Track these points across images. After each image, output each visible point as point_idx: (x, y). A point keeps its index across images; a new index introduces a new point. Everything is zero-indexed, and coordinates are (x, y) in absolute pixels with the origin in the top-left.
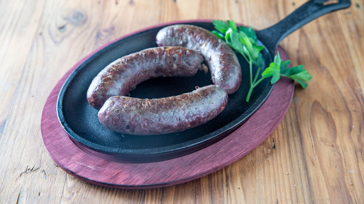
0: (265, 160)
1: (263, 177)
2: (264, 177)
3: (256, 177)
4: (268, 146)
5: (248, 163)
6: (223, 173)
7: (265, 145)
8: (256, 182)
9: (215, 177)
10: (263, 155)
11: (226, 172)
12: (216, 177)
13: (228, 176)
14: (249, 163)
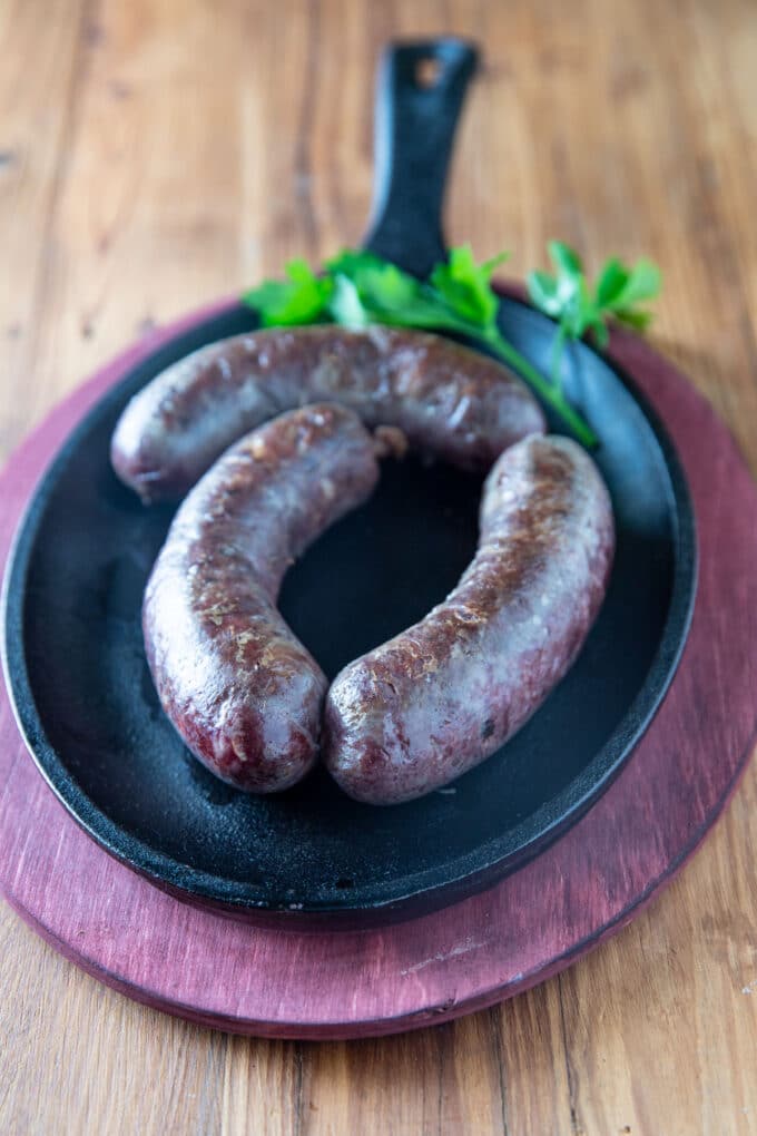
0: (733, 995)
1: (728, 1073)
2: (735, 1073)
3: (698, 1077)
4: (742, 933)
5: (663, 1011)
6: (556, 1059)
7: (728, 929)
8: (700, 1098)
9: (518, 1080)
10: (726, 972)
11: (567, 1056)
12: (525, 1081)
13: (576, 1074)
14: (668, 1011)
